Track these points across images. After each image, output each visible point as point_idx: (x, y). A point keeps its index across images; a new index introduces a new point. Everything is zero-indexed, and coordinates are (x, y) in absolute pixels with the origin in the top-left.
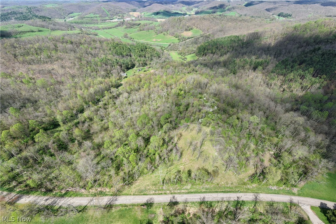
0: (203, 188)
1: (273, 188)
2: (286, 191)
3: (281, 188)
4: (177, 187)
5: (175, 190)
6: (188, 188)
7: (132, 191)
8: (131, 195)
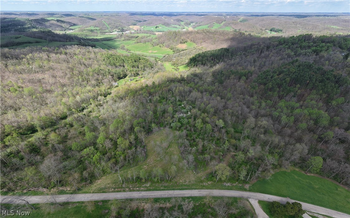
0: (162, 186)
1: (227, 185)
2: (238, 187)
3: (235, 184)
4: (136, 185)
5: (134, 187)
6: (147, 186)
7: (92, 189)
8: (90, 193)
